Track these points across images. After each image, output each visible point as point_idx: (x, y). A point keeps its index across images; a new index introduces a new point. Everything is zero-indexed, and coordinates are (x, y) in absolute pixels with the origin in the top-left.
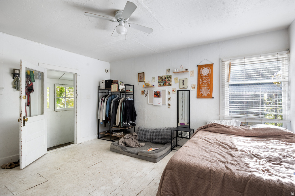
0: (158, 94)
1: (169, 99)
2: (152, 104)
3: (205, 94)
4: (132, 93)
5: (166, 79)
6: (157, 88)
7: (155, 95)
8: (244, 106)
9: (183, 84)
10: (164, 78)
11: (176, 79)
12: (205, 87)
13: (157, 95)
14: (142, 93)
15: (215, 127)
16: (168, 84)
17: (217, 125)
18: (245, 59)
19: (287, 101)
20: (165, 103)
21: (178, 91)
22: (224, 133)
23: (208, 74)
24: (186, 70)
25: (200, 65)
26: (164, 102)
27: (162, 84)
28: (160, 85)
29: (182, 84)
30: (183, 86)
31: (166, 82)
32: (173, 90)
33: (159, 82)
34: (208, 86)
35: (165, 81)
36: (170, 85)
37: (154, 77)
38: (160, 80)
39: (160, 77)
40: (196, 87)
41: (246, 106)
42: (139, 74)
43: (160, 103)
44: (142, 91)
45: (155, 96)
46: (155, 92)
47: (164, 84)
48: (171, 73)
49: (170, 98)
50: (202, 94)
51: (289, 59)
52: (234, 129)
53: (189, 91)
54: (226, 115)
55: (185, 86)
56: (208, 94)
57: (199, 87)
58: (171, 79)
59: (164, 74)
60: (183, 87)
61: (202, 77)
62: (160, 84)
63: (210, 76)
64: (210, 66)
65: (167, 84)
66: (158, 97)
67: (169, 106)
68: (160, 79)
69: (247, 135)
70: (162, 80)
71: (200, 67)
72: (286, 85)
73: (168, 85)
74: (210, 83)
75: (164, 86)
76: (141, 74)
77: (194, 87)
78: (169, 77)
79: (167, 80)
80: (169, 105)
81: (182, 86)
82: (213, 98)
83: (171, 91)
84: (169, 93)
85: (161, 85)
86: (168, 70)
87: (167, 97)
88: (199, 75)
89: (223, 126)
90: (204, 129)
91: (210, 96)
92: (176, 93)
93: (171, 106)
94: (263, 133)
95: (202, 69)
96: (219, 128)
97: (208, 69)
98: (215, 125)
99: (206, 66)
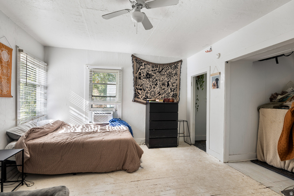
3: (5, 91)
12: (4, 79)
23: (8, 62)
34: (8, 79)
50: (1, 91)
56: (7, 91)
61: (2, 62)
63: (10, 65)
64: (10, 51)
72: (44, 89)
74: (9, 74)
82: (12, 97)
90: (28, 139)
95: (2, 50)
96: (38, 131)
97: (8, 53)
98: (33, 130)
99: (6, 49)
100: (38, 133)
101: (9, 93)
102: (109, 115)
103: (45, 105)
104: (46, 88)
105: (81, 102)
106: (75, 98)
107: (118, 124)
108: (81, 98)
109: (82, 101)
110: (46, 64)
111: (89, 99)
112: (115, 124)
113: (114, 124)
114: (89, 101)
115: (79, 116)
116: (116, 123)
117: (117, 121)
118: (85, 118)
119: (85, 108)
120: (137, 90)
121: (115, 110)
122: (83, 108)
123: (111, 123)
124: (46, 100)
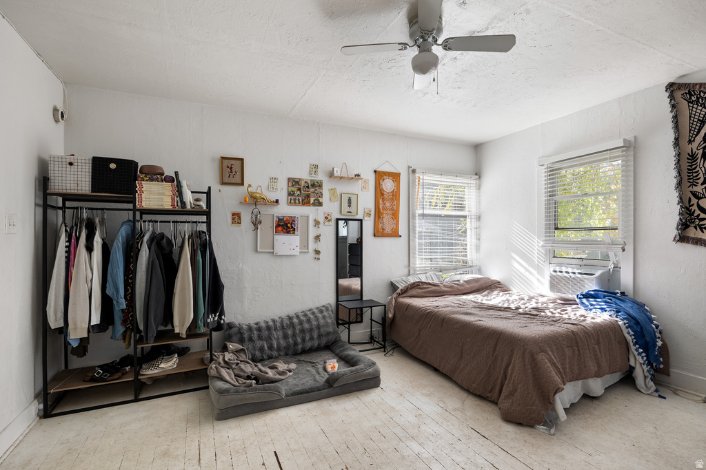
0: (289, 225)
1: (317, 238)
2: (272, 251)
3: (388, 229)
4: (204, 218)
5: (308, 187)
6: (285, 210)
7: (278, 226)
8: (437, 249)
9: (349, 206)
10: (303, 184)
11: (333, 190)
12: (388, 214)
13: (286, 226)
14: (233, 219)
15: (420, 288)
16: (314, 201)
17: (421, 284)
18: (442, 176)
19: (474, 241)
20: (308, 249)
21: (338, 220)
22: (436, 295)
23: (393, 191)
24: (358, 175)
25: (380, 172)
26: (305, 245)
27: (299, 200)
28: (293, 201)
29: (347, 204)
30: (349, 210)
31: (308, 196)
32: (326, 218)
33: (289, 194)
34: (393, 214)
35: (305, 192)
36: (320, 204)
37: (274, 176)
38: (294, 189)
39: (294, 182)
40: (373, 213)
41: (440, 249)
42: (226, 162)
43: (295, 247)
44: (233, 214)
45: (280, 228)
46: (280, 220)
47: (305, 201)
48: (320, 177)
49: (320, 236)
50: (383, 229)
51: (479, 187)
52: (445, 286)
53: (361, 221)
54: (418, 266)
55: (353, 209)
56: (392, 229)
57: (378, 214)
58: (321, 191)
59: (303, 175)
60: (349, 212)
61: (382, 194)
62: (295, 200)
63: (395, 195)
64: (396, 176)
65: (312, 201)
66: (288, 233)
67: (317, 256)
68: (293, 185)
69: (462, 292)
70: (299, 189)
71: (379, 175)
72: (473, 220)
73: (314, 204)
74: (395, 208)
75: (303, 205)
76: (233, 162)
77: (369, 215)
78: (317, 185)
79: (312, 190)
80: (317, 252)
81: (345, 208)
82: (401, 236)
83: (321, 219)
84: (317, 223)
85: (295, 202)
86: (314, 168)
87: (312, 232)
88: (379, 191)
89: (430, 284)
90: (404, 295)
91: (395, 234)
92: (333, 223)
93: (321, 256)
94: (476, 285)
95: (383, 180)
96: (426, 288)
97: (393, 181)
98: (418, 285)
99: (389, 176)
100: (423, 290)
101: (395, 232)
102: (588, 279)
103: (478, 248)
104: (479, 218)
105: (531, 244)
106: (520, 235)
107: (598, 307)
108: (530, 235)
109: (531, 240)
110: (477, 177)
111: (546, 236)
112: (592, 305)
113: (587, 303)
114: (545, 240)
115: (527, 274)
116: (594, 303)
117: (604, 297)
118: (538, 280)
119: (538, 257)
120: (694, 201)
121: (613, 266)
122: (534, 257)
123: (580, 298)
124: (479, 240)
